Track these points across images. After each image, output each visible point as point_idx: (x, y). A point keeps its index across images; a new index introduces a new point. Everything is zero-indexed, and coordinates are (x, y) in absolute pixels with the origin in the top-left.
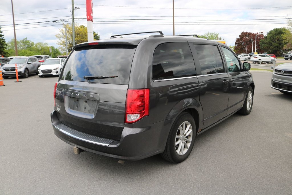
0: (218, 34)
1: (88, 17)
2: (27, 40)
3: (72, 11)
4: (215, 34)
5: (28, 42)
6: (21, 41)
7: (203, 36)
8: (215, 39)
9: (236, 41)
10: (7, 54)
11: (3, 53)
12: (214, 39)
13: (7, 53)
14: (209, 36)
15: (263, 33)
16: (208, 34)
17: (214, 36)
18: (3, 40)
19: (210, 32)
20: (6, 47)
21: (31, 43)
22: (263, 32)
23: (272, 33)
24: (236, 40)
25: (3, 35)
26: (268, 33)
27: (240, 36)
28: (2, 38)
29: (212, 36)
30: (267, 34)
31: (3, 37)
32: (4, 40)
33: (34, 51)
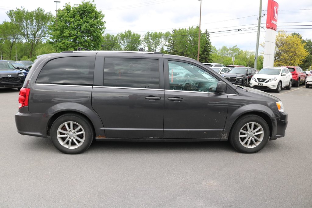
1: (268, 25)
2: (237, 48)
3: (258, 19)
5: (238, 50)
6: (230, 49)
10: (211, 61)
11: (208, 59)
13: (211, 59)
18: (209, 47)
20: (211, 54)
21: (240, 50)
25: (211, 43)
28: (208, 45)
31: (210, 45)
32: (211, 47)
33: (239, 60)
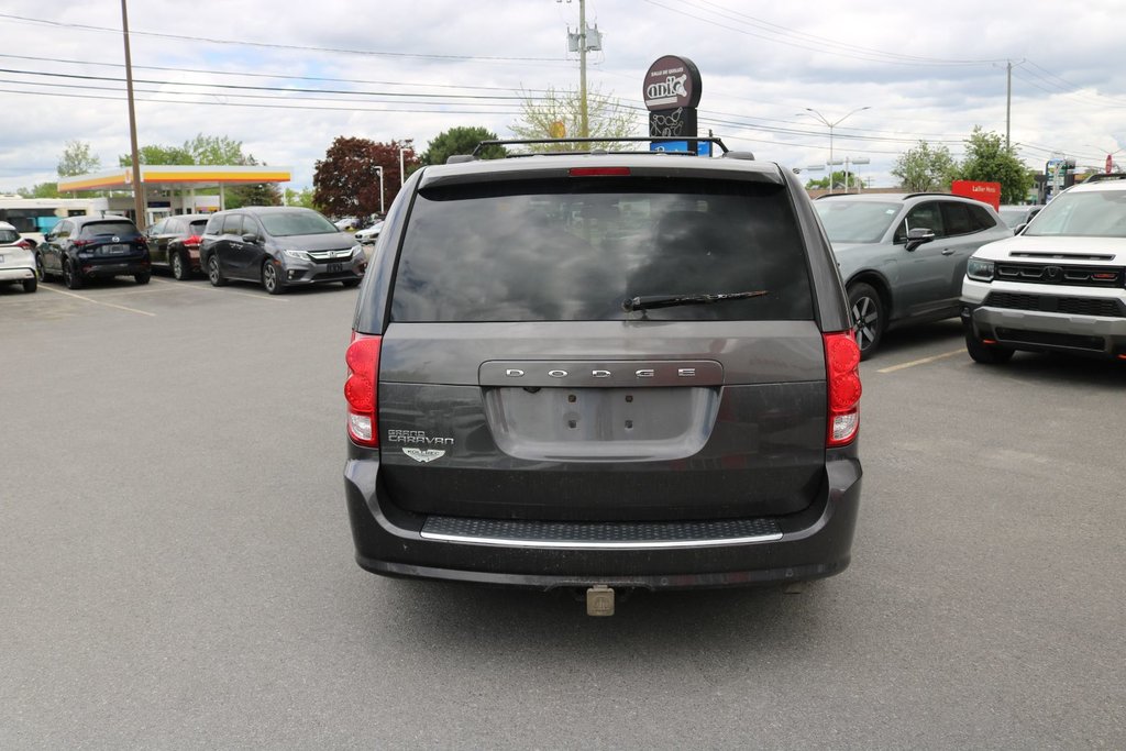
0: (241, 143)
4: (228, 144)
7: (178, 152)
8: (229, 162)
9: (316, 172)
12: (223, 164)
14: (201, 150)
15: (412, 144)
16: (200, 141)
17: (222, 151)
19: (205, 136)
22: (410, 141)
23: (447, 142)
24: (317, 168)
26: (431, 144)
27: (330, 153)
29: (215, 152)
30: (428, 147)
